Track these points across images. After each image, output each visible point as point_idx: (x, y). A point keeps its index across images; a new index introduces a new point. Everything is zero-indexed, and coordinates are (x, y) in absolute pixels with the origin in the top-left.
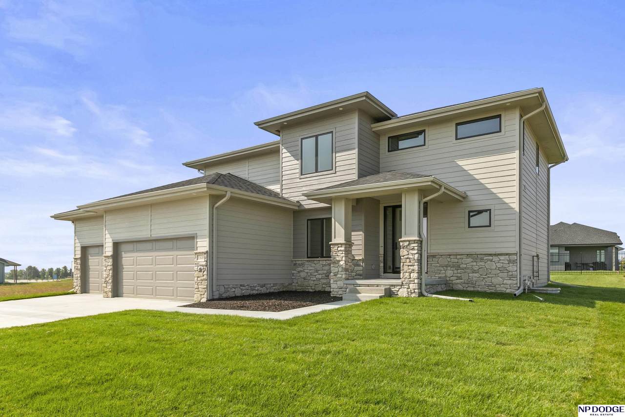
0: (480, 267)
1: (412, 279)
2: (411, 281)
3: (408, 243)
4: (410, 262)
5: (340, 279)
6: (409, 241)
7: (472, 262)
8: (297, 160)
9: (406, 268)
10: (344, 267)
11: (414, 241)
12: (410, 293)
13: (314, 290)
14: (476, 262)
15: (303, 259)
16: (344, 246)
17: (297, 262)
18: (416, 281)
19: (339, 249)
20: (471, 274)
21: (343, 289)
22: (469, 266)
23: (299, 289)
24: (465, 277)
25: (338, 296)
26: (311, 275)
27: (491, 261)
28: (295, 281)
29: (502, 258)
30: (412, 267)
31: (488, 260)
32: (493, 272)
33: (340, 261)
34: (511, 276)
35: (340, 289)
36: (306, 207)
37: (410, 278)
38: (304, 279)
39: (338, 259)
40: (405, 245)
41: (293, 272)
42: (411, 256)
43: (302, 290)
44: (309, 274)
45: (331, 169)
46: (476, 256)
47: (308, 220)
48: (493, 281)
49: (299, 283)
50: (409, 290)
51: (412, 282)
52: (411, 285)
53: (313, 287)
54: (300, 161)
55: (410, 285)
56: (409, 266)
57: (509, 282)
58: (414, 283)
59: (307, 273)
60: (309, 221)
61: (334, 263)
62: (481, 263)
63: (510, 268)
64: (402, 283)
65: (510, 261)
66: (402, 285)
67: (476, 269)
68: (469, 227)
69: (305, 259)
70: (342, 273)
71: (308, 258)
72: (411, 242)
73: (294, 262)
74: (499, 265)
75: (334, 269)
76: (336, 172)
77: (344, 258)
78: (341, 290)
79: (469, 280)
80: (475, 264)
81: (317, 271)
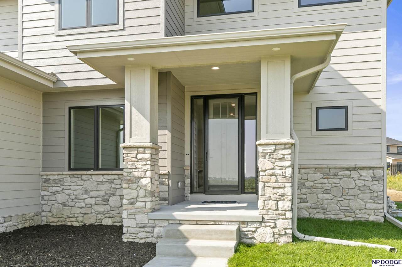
0: (334, 185)
1: (280, 212)
2: (279, 215)
3: (273, 148)
4: (277, 181)
5: (141, 211)
6: (276, 145)
7: (323, 178)
8: (52, 3)
9: (269, 192)
10: (149, 189)
11: (285, 144)
12: (277, 236)
13: (81, 224)
14: (328, 179)
15: (61, 173)
16: (148, 151)
17: (49, 177)
18: (289, 215)
19: (140, 156)
20: (322, 195)
21: (146, 229)
22: (317, 183)
23: (54, 221)
24: (312, 200)
25: (137, 241)
26: (75, 198)
27: (349, 177)
28: (47, 208)
29: (363, 173)
30: (281, 191)
31: (344, 176)
32: (352, 192)
33: (141, 178)
34: (376, 199)
35: (140, 228)
36: (69, 84)
37: (277, 209)
38: (64, 204)
39: (136, 174)
40: (270, 151)
41: (43, 193)
42: (279, 172)
43: (59, 223)
44: (73, 197)
45: (116, 22)
46: (328, 170)
47: (70, 108)
48: (351, 205)
49: (54, 212)
50: (276, 230)
51: (281, 217)
52: (280, 223)
53: (80, 219)
54: (57, 5)
55: (277, 222)
56: (274, 188)
57: (373, 206)
58: (286, 219)
59: (69, 195)
60: (72, 111)
61: (130, 181)
62: (335, 180)
63: (375, 188)
64: (263, 218)
65: (374, 178)
66: (263, 221)
67: (327, 188)
68: (318, 130)
69: (65, 173)
70: (144, 199)
71: (70, 169)
72: (278, 147)
73: (45, 177)
74: (360, 183)
75: (128, 193)
76: (124, 27)
77: (149, 174)
78: (142, 230)
79: (318, 203)
80: (326, 181)
81: (87, 192)
